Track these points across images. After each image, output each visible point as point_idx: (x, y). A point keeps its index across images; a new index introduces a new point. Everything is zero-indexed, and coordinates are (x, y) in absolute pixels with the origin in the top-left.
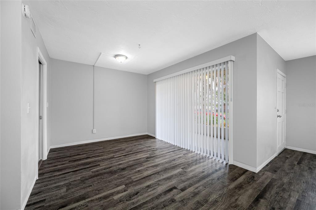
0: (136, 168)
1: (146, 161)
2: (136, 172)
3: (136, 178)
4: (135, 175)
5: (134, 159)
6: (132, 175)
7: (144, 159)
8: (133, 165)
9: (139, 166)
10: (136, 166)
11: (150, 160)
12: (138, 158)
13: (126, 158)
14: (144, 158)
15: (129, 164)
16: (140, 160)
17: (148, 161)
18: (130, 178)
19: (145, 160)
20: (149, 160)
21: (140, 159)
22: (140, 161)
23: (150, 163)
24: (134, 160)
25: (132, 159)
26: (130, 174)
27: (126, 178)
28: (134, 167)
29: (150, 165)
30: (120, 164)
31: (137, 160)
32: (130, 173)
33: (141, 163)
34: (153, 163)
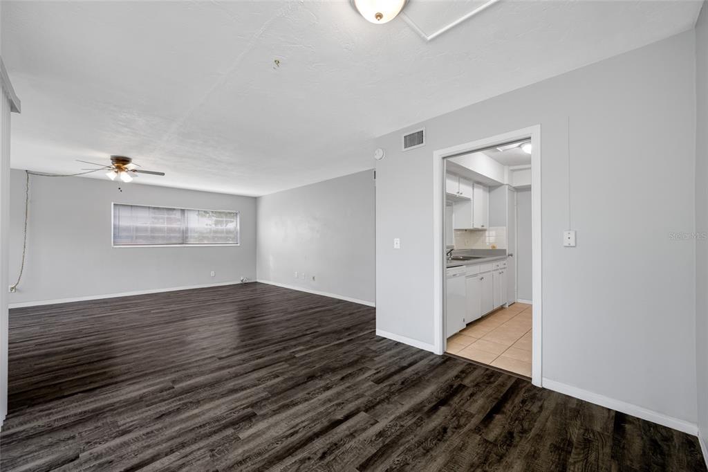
0: (284, 381)
1: (256, 403)
2: (282, 373)
3: (280, 366)
4: (282, 369)
5: (297, 408)
6: (290, 369)
7: (262, 412)
8: (293, 387)
9: (277, 387)
10: (284, 386)
11: (244, 408)
12: (284, 415)
13: (322, 409)
14: (264, 416)
15: (303, 390)
16: (275, 407)
17: (252, 405)
18: (291, 365)
19: (261, 408)
20: (248, 407)
21: (275, 412)
22: (276, 402)
23: (247, 398)
24: (295, 404)
25: (300, 407)
26: (294, 370)
27: (299, 364)
28: (290, 383)
29: (248, 391)
30: (327, 388)
31: (286, 407)
32: (294, 372)
33: (273, 395)
34: (238, 400)
